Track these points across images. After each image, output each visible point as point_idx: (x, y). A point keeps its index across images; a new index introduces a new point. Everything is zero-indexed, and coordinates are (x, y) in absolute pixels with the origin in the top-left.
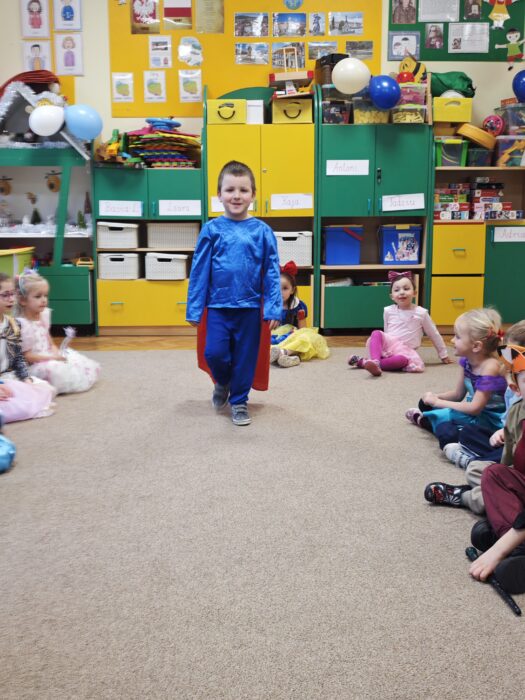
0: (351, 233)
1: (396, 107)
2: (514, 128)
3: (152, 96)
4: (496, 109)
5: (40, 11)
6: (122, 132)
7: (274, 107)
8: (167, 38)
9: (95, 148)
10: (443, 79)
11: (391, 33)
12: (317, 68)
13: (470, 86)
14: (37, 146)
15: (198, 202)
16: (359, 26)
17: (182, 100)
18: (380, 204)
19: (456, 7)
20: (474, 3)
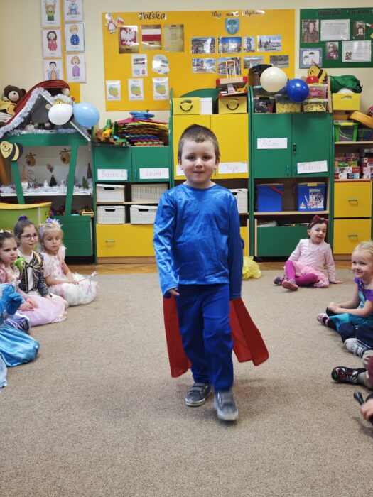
0: (275, 190)
1: (306, 101)
3: (134, 96)
5: (55, 39)
6: (113, 122)
7: (220, 102)
8: (144, 56)
9: (94, 134)
10: (339, 80)
11: (301, 49)
12: (249, 74)
13: (359, 85)
14: (54, 132)
15: (168, 169)
16: (279, 45)
17: (155, 99)
18: (296, 168)
19: (347, 30)
20: (360, 27)
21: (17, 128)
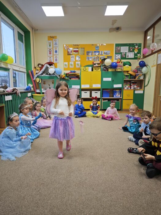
0: (108, 92)
1: (116, 68)
2: (139, 72)
3: (71, 66)
4: (136, 68)
5: (51, 51)
6: (65, 73)
7: (93, 68)
8: (74, 56)
9: (60, 76)
10: (125, 63)
12: (102, 61)
13: (131, 64)
14: (50, 76)
15: (79, 86)
16: (109, 53)
17: (77, 67)
18: (113, 86)
19: (128, 49)
20: (131, 48)
21: (41, 75)
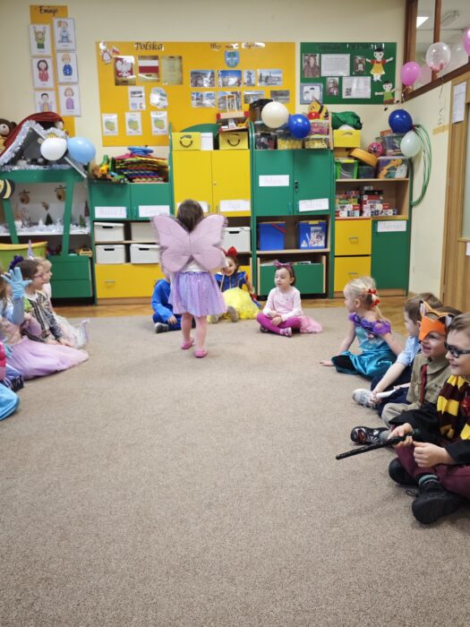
0: (277, 228)
1: (308, 137)
2: (390, 151)
3: (131, 130)
4: (377, 138)
5: (46, 68)
6: (110, 157)
7: (221, 138)
8: (141, 89)
9: (91, 168)
10: (340, 117)
11: (302, 84)
12: (250, 109)
13: (359, 121)
14: (48, 168)
15: (168, 207)
16: (279, 79)
17: (154, 134)
18: (298, 206)
19: (348, 65)
20: (360, 62)
21: (8, 164)
